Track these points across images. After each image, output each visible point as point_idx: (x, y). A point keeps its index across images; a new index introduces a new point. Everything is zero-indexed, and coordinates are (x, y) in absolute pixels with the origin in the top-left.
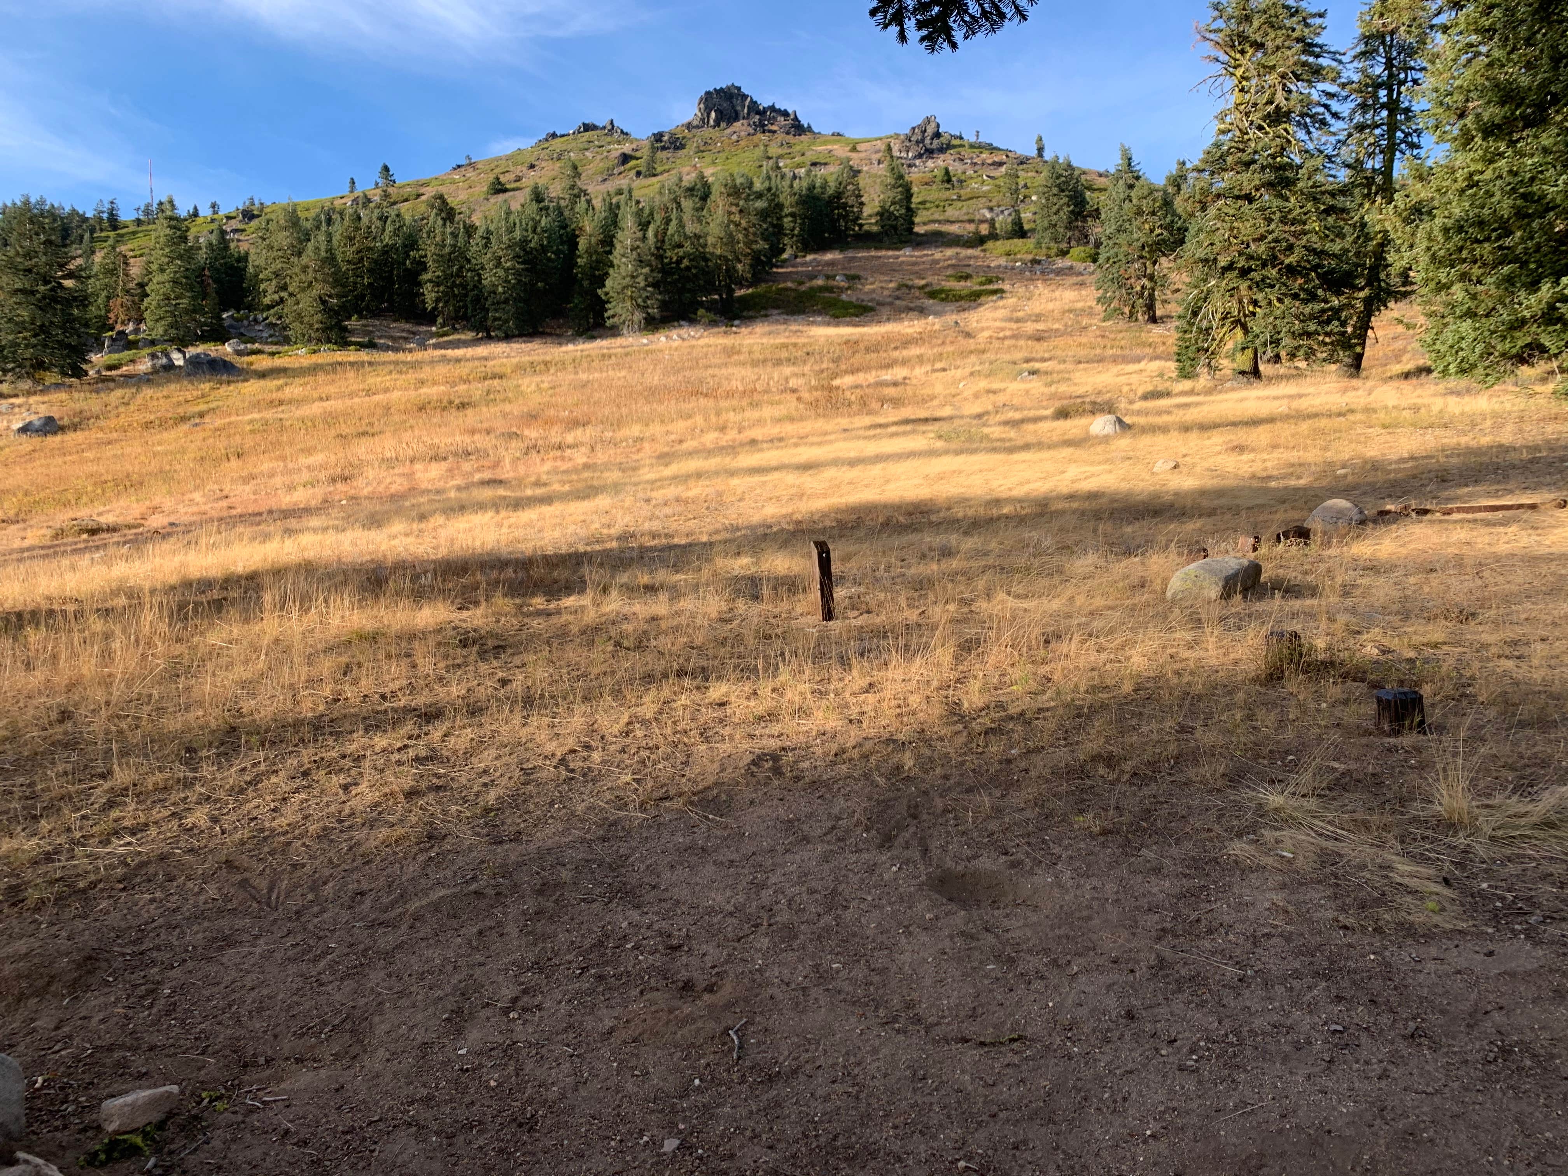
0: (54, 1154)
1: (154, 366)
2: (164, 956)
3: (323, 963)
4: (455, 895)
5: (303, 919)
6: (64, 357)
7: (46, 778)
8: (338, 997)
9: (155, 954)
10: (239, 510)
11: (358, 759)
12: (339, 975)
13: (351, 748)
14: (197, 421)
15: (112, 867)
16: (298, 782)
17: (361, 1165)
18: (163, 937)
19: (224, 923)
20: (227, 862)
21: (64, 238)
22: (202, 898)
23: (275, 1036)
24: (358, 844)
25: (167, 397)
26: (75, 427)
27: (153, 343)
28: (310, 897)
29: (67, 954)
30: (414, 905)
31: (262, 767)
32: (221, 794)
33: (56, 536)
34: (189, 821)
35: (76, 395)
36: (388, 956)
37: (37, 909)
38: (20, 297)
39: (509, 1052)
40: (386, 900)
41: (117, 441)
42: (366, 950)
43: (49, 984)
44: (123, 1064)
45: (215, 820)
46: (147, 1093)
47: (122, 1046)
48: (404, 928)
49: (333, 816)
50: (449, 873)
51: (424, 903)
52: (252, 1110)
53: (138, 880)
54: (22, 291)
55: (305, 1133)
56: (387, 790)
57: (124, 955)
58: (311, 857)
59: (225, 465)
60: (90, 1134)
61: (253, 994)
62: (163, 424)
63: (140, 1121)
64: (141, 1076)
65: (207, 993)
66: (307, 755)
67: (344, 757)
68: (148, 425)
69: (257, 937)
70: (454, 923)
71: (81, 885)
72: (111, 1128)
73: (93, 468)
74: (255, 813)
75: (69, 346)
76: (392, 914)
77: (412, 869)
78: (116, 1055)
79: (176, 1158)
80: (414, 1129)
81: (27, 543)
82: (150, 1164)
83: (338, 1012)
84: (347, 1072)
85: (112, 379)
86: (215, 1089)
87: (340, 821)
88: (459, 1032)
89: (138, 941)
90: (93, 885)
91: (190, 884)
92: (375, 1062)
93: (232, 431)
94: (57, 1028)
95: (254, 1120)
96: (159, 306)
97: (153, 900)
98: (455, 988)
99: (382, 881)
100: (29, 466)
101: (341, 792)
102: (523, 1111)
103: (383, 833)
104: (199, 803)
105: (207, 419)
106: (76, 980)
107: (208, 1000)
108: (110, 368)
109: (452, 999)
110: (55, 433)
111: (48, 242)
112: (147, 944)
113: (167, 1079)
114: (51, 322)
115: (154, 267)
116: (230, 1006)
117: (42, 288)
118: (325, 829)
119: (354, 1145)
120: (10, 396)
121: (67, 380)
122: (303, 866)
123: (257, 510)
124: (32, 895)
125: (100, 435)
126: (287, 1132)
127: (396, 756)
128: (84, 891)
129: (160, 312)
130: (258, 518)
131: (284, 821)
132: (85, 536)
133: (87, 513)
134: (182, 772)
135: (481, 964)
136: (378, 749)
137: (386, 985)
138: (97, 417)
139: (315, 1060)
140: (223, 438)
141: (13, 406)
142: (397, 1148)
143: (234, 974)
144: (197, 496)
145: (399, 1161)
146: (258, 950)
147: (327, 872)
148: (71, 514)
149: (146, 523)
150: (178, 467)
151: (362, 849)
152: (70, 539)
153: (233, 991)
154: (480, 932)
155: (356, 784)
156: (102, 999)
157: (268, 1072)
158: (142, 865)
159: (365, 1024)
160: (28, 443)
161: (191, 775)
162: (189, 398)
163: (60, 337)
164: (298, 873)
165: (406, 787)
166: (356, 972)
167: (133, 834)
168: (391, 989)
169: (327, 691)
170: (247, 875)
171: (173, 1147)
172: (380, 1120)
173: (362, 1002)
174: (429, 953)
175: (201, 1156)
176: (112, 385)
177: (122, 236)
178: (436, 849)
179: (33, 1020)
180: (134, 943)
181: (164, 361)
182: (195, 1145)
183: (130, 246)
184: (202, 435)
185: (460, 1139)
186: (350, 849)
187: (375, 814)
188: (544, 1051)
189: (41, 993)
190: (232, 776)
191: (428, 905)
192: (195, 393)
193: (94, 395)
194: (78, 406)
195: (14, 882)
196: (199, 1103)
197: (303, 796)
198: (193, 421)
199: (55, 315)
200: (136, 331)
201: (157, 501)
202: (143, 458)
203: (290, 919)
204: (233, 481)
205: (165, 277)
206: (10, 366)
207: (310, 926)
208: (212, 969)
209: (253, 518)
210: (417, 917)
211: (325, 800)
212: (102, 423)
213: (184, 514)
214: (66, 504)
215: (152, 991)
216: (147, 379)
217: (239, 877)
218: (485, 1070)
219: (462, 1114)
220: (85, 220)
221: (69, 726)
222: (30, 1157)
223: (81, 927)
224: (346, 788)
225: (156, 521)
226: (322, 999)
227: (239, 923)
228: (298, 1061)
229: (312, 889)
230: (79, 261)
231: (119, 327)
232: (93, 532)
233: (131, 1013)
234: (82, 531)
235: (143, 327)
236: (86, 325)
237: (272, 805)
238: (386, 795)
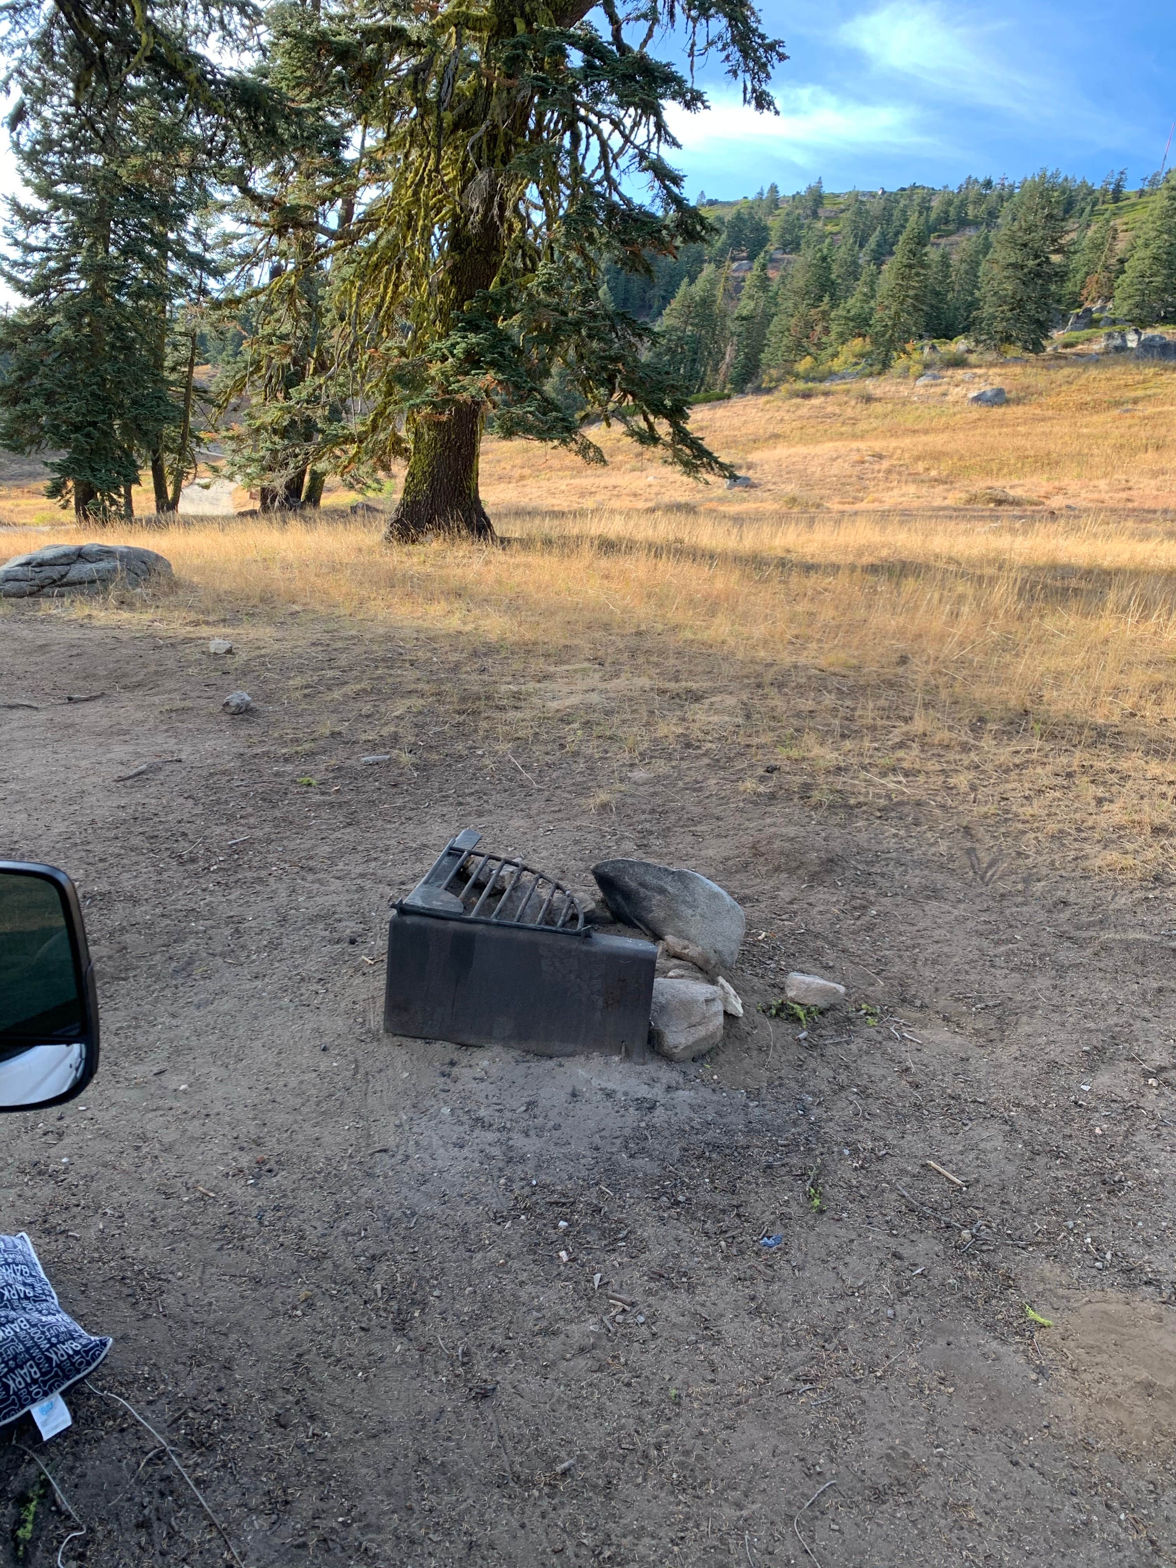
0: (745, 991)
1: (1107, 346)
2: (884, 883)
3: (1002, 949)
4: (1152, 944)
5: (1005, 903)
6: (1030, 332)
7: (864, 708)
8: (1001, 983)
9: (879, 879)
10: (1136, 504)
11: (1125, 778)
12: (1012, 965)
13: (1124, 765)
14: (1130, 407)
15: (879, 796)
16: (1060, 781)
17: (950, 1129)
18: (890, 868)
19: (940, 878)
20: (966, 827)
21: (1066, 211)
22: (933, 850)
23: (937, 990)
24: (1086, 857)
25: (1108, 379)
26: (1018, 401)
27: (1114, 322)
28: (1020, 887)
29: (818, 851)
30: (1108, 935)
31: (1034, 756)
32: (988, 767)
33: (969, 501)
34: (952, 781)
35: (1029, 370)
36: (1061, 970)
37: (815, 808)
38: (1009, 272)
39: (1129, 1112)
40: (1085, 919)
41: (1050, 418)
42: (1044, 955)
43: (798, 867)
44: (819, 951)
45: (973, 788)
46: (822, 982)
47: (825, 939)
48: (1089, 951)
49: (1076, 822)
50: (1157, 919)
51: (1118, 937)
52: (891, 1038)
53: (893, 814)
54: (1014, 266)
55: (920, 1078)
56: (1136, 817)
57: (856, 869)
58: (1038, 852)
59: (1141, 456)
60: (776, 991)
61: (936, 946)
62: (1097, 407)
63: (809, 1001)
64: (827, 968)
65: (901, 928)
66: (1078, 757)
67: (1112, 771)
68: (1082, 406)
69: (960, 901)
70: (1138, 969)
71: (852, 802)
72: (791, 994)
73: (1020, 442)
74: (1008, 795)
75: (1038, 321)
76: (1085, 934)
77: (1122, 901)
78: (819, 943)
79: (821, 1042)
80: (1008, 1128)
81: (946, 503)
82: (802, 1036)
83: (995, 996)
84: (978, 1050)
85: (1064, 357)
86: (874, 1006)
87: (1079, 830)
88: (1092, 1069)
89: (871, 863)
90: (859, 805)
91: (929, 835)
92: (1004, 1054)
93: (1160, 421)
94: (791, 903)
95: (889, 1046)
96: (1132, 284)
97: (895, 835)
98: (1109, 1028)
99: (1089, 901)
100: (971, 433)
101: (1093, 803)
102: (1114, 1172)
103: (1113, 856)
104: (968, 768)
105: (1140, 407)
106: (817, 873)
107: (900, 934)
108: (1066, 346)
109: (1101, 1037)
110: (1000, 405)
111: (1050, 217)
112: (877, 869)
113: (842, 980)
114: (1030, 297)
115: (1140, 242)
116: (914, 947)
117: (1031, 263)
118: (1061, 831)
119: (953, 1111)
120: (976, 367)
121: (1027, 355)
122: (1027, 857)
123: (1153, 507)
124: (816, 796)
125: (1038, 411)
126: (908, 1069)
127: (1164, 788)
128: (851, 807)
129: (1131, 291)
130: (1150, 516)
131: (1029, 811)
132: (992, 505)
133: (1000, 484)
134: (966, 736)
135: (1145, 1020)
136: (1149, 775)
137: (1047, 993)
138: (1041, 394)
139: (958, 1025)
140: (1148, 428)
141: (975, 375)
142: (985, 1135)
143: (928, 923)
144: (1102, 484)
145: (982, 1146)
146: (956, 912)
147: (1044, 871)
148: (989, 483)
149: (1047, 502)
150: (1096, 452)
151: (1087, 863)
152: (980, 506)
153: (922, 937)
154: (1160, 990)
155: (1111, 801)
156: (827, 896)
157: (919, 1015)
158: (901, 804)
159: (1013, 1018)
160: (977, 411)
161: (972, 742)
162: (1130, 382)
163: (1033, 312)
164: (1020, 862)
165: (1157, 822)
166: (1027, 970)
167: (906, 775)
168: (1050, 999)
169: (1128, 705)
170: (977, 845)
171: (823, 1032)
172: (984, 1103)
173: (1019, 997)
174: (1101, 985)
175: (840, 1051)
176: (1063, 362)
177: (1120, 208)
178: (1157, 892)
179: (778, 889)
180: (867, 863)
181: (1118, 342)
182: (838, 1040)
183: (1125, 220)
184: (1129, 421)
185: (1042, 1160)
186: (1076, 859)
187: (1114, 836)
188: (1164, 1131)
189: (791, 872)
190: (1004, 754)
191: (1121, 941)
192: (1137, 378)
193: (1045, 372)
194: (1026, 381)
195: (809, 780)
196: (858, 1010)
197: (1058, 794)
198: (1125, 407)
199: (1034, 290)
200: (1102, 309)
201: (1065, 482)
202: (1067, 438)
203: (993, 898)
204: (1142, 473)
205: (1148, 253)
206: (983, 337)
207: (1008, 912)
208: (914, 911)
209: (1144, 515)
210: (1106, 948)
211: (1076, 805)
212: (1043, 400)
213: (1084, 499)
214: (989, 473)
215: (865, 907)
216: (1096, 360)
217: (969, 844)
218: (1097, 1115)
219: (1056, 1140)
220: (1091, 192)
221: (900, 670)
222: (727, 985)
223: (837, 834)
224: (1100, 801)
225: (1056, 502)
226: (988, 979)
227: (952, 883)
228: (945, 1019)
229: (1025, 881)
230: (1073, 235)
231: (1087, 305)
232: (999, 502)
233: (842, 916)
234: (991, 500)
235: (1110, 305)
236: (1059, 301)
237: (1027, 793)
238: (1133, 822)
